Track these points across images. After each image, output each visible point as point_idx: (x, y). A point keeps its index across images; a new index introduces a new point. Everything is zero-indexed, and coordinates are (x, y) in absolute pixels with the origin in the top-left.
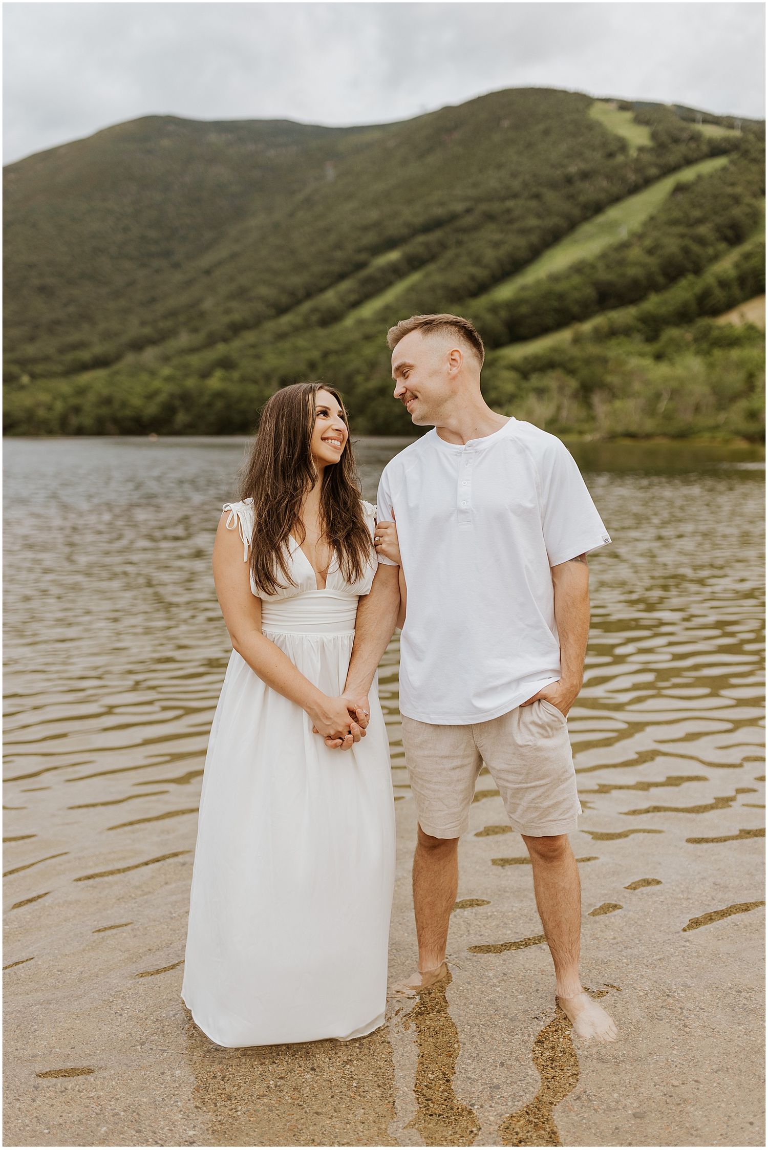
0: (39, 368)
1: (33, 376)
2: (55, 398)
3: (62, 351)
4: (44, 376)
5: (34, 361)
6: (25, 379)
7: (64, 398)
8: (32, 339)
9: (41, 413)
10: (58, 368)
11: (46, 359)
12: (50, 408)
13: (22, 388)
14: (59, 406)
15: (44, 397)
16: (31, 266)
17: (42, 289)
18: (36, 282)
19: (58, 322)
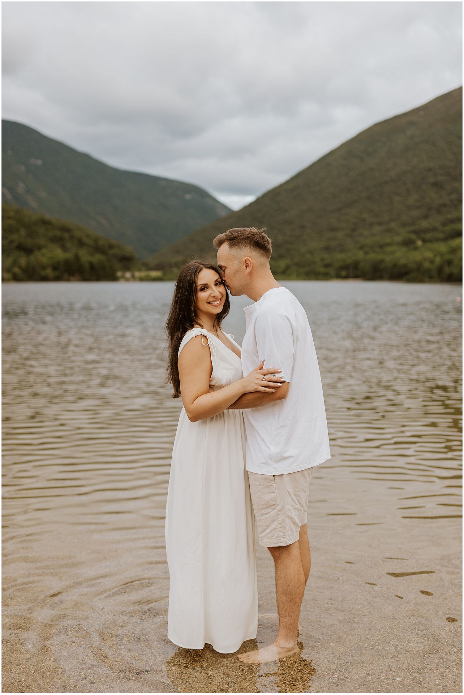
0: (428, 236)
1: (424, 241)
2: (435, 256)
3: (444, 224)
4: (430, 241)
5: (426, 231)
6: (419, 243)
7: (441, 255)
8: (426, 217)
9: (426, 265)
10: (441, 235)
11: (434, 229)
12: (432, 262)
13: (416, 249)
14: (438, 260)
15: (429, 255)
16: (430, 170)
17: (436, 185)
18: (432, 180)
19: (444, 205)
